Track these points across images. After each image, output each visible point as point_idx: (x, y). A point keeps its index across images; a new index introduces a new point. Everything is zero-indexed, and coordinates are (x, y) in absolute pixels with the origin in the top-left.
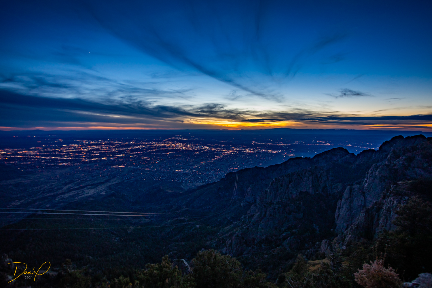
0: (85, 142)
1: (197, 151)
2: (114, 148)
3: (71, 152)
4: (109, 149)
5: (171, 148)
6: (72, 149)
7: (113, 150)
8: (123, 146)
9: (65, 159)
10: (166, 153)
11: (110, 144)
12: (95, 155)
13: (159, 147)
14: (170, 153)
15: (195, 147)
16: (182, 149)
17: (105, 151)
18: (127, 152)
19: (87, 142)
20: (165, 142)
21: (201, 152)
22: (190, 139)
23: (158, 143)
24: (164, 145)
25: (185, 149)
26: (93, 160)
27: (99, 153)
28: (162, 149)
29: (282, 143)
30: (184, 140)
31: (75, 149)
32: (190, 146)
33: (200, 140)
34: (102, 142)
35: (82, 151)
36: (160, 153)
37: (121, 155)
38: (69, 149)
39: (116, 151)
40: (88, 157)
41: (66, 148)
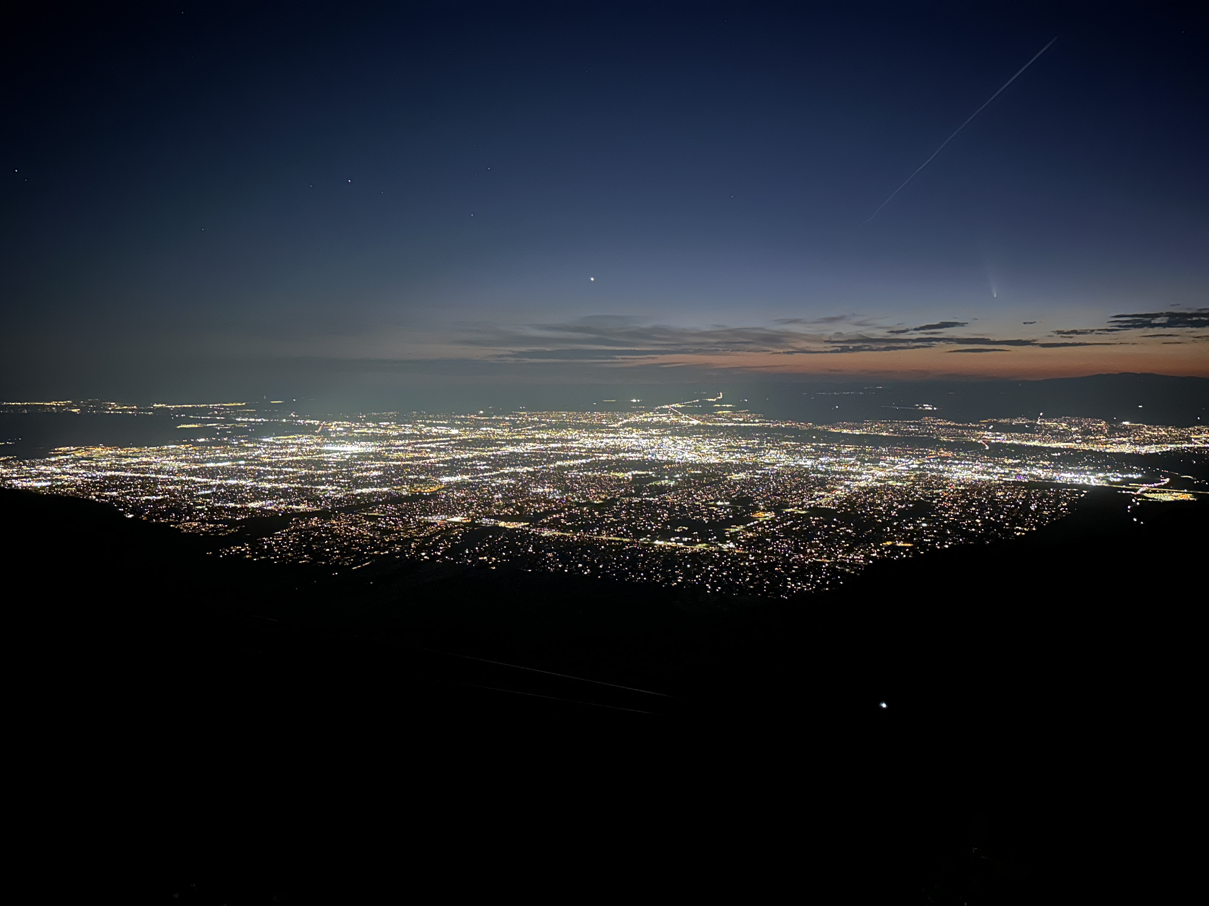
0: (333, 428)
1: (742, 467)
2: (433, 450)
3: (288, 464)
4: (416, 455)
5: (638, 455)
6: (292, 454)
7: (429, 458)
8: (464, 444)
9: (268, 486)
10: (620, 475)
11: (421, 435)
12: (368, 474)
13: (592, 448)
14: (633, 475)
15: (734, 452)
16: (682, 460)
17: (403, 463)
18: (480, 465)
19: (342, 429)
20: (616, 431)
21: (757, 474)
22: (713, 423)
23: (589, 436)
24: (611, 442)
25: (691, 461)
26: (362, 493)
27: (380, 467)
28: (604, 457)
29: (1124, 439)
30: (689, 424)
31: (302, 451)
32: (712, 446)
33: (753, 425)
34: (393, 429)
35: (326, 460)
36: (597, 472)
37: (459, 478)
38: (281, 451)
39: (438, 463)
40: (343, 481)
41: (272, 449)
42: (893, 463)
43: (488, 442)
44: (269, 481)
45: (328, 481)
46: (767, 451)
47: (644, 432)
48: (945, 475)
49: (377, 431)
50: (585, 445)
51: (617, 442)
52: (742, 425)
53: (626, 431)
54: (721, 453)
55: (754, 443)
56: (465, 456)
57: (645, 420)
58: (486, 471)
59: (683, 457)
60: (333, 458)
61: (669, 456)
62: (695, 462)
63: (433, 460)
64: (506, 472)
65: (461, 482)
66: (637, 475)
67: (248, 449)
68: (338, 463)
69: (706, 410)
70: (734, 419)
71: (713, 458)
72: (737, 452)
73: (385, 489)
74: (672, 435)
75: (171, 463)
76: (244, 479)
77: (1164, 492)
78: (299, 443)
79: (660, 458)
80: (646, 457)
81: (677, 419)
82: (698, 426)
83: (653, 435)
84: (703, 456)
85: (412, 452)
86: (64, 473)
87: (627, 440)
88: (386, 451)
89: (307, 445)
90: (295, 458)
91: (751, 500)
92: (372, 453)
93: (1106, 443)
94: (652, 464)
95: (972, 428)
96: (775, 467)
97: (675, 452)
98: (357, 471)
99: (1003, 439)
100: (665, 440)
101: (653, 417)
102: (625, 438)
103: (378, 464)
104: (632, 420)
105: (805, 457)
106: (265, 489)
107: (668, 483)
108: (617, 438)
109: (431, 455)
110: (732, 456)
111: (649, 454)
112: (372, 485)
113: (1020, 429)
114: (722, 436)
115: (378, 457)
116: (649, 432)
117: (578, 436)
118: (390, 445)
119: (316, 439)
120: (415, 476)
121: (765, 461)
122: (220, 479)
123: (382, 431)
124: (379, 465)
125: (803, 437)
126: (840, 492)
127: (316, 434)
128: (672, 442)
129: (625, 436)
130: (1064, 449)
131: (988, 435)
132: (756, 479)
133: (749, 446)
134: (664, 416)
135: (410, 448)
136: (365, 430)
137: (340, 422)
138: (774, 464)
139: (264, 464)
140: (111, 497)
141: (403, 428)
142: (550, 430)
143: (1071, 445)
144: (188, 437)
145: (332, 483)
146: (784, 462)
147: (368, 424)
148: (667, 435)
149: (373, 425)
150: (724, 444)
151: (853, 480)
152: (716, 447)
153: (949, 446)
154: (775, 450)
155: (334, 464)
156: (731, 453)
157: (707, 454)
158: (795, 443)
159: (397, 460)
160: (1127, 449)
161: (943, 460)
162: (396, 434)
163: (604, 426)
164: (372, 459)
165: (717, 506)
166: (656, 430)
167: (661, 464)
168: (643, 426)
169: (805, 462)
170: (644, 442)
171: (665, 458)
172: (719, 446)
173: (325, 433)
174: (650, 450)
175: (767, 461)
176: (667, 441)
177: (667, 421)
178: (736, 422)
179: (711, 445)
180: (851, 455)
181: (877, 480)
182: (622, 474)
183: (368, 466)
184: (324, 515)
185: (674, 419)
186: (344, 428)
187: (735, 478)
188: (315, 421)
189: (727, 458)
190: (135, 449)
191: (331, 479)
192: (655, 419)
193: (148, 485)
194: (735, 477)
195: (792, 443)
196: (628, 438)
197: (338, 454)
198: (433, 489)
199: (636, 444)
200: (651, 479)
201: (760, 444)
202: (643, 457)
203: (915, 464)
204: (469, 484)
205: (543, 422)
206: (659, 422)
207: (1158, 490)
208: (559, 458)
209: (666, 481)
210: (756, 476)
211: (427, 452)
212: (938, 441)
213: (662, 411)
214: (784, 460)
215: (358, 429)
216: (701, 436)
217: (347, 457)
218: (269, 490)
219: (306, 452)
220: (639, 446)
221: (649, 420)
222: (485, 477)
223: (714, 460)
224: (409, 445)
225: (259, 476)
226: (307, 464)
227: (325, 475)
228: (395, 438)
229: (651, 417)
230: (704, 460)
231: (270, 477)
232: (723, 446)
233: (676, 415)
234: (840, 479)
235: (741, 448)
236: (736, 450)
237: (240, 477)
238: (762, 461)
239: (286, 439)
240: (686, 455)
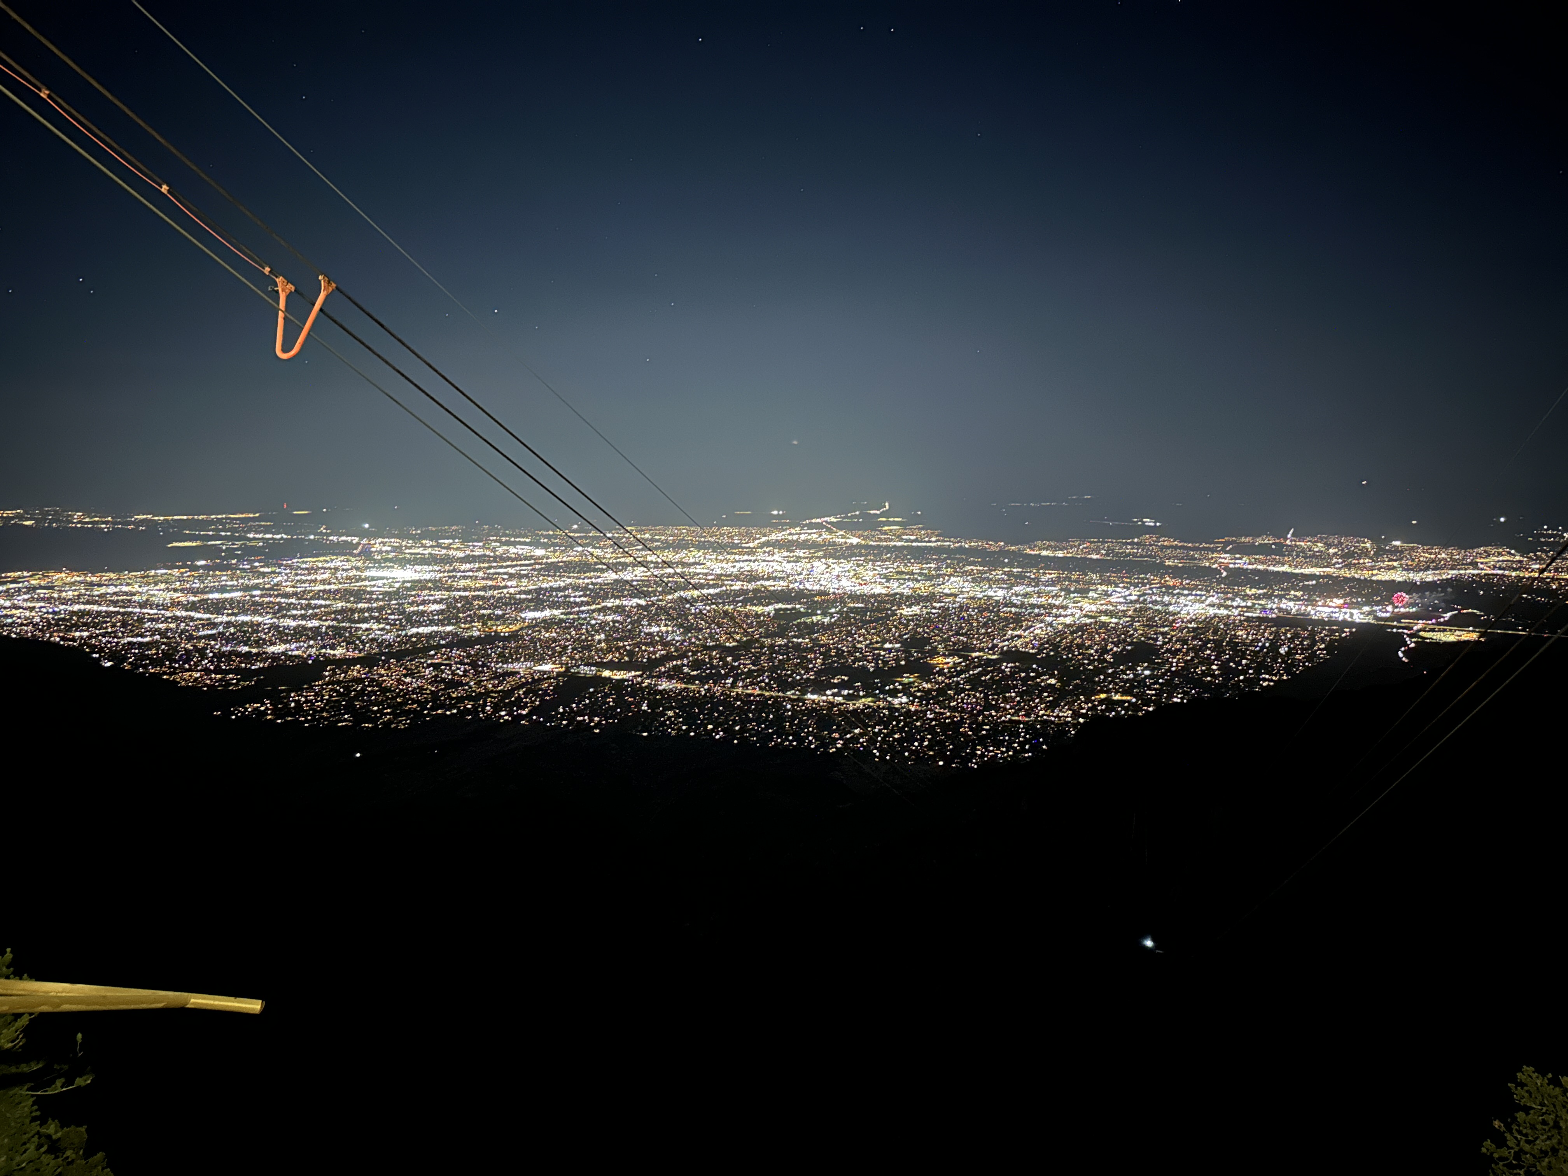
0: (377, 547)
1: (915, 599)
2: (511, 576)
3: (317, 595)
4: (490, 583)
5: (781, 583)
6: (323, 582)
7: (506, 587)
8: (553, 569)
9: (293, 624)
10: (759, 609)
11: (495, 557)
12: (426, 609)
13: (722, 575)
14: (775, 610)
15: (905, 579)
16: (838, 589)
17: (473, 593)
18: (575, 597)
19: (389, 549)
20: (752, 551)
21: (935, 608)
22: (876, 541)
23: (717, 559)
24: (746, 567)
25: (851, 590)
26: (418, 633)
27: (442, 600)
28: (737, 586)
29: (1395, 564)
30: (846, 543)
31: (337, 578)
32: (876, 572)
33: (928, 544)
34: (458, 549)
35: (368, 589)
36: (729, 605)
37: (547, 613)
38: (309, 578)
39: (520, 593)
40: (393, 617)
41: (296, 575)
42: (1106, 594)
43: (584, 567)
44: (294, 617)
45: (373, 618)
46: (947, 578)
47: (788, 554)
48: (1171, 608)
49: (436, 551)
50: (713, 570)
51: (754, 566)
52: (914, 544)
53: (765, 552)
54: (888, 581)
55: (931, 568)
56: (555, 585)
57: (790, 538)
58: (582, 604)
59: (840, 586)
60: (378, 587)
61: (821, 585)
62: (855, 592)
63: (512, 590)
64: (610, 605)
65: (550, 619)
66: (781, 609)
67: (264, 575)
68: (385, 593)
69: (870, 524)
70: (904, 537)
71: (879, 587)
72: (909, 579)
73: (449, 628)
74: (825, 557)
75: (160, 594)
76: (261, 615)
77: (1445, 630)
78: (333, 567)
79: (810, 588)
80: (791, 586)
81: (831, 537)
82: (858, 546)
83: (800, 557)
84: (865, 584)
85: (483, 579)
86: (17, 607)
87: (767, 563)
88: (450, 577)
89: (343, 570)
90: (327, 587)
91: (927, 641)
92: (430, 581)
93: (1372, 568)
94: (800, 595)
95: (1204, 549)
96: (957, 600)
97: (829, 580)
98: (412, 604)
99: (1243, 563)
100: (816, 564)
101: (800, 534)
102: (764, 561)
103: (438, 595)
104: (773, 537)
105: (995, 586)
106: (288, 627)
107: (820, 620)
108: (754, 561)
109: (509, 584)
110: (903, 584)
111: (796, 582)
112: (432, 623)
113: (1264, 550)
114: (889, 558)
115: (437, 585)
116: (795, 554)
117: (702, 558)
118: (454, 570)
119: (355, 562)
120: (489, 611)
121: (944, 591)
122: (228, 615)
123: (443, 552)
124: (440, 596)
125: (992, 560)
126: (1039, 630)
127: (355, 556)
128: (825, 566)
129: (764, 558)
130: (1320, 577)
131: (1226, 558)
132: (934, 614)
133: (924, 571)
134: (814, 533)
135: (480, 574)
136: (421, 550)
137: (386, 540)
138: (956, 596)
139: (286, 595)
140: (81, 638)
141: (471, 548)
142: (667, 551)
143: (1329, 570)
144: (184, 558)
145: (378, 620)
146: (968, 592)
147: (424, 542)
148: (819, 558)
149: (431, 543)
150: (891, 570)
151: (1057, 616)
152: (881, 573)
153: (1176, 572)
154: (958, 576)
155: (380, 594)
156: (902, 581)
157: (871, 583)
158: (981, 568)
159: (465, 590)
160: (1398, 576)
161: (1168, 590)
162: (461, 555)
163: (736, 546)
164: (430, 589)
165: (885, 650)
166: (805, 551)
167: (810, 595)
168: (788, 546)
169: (995, 592)
170: (788, 567)
171: (817, 587)
172: (885, 571)
173: (367, 554)
174: (796, 576)
175: (947, 591)
176: (819, 566)
177: (818, 540)
178: (907, 541)
179: (876, 570)
180: (1053, 583)
181: (1085, 616)
182: (761, 607)
183: (426, 598)
184: (369, 661)
185: (826, 536)
186: (392, 547)
187: (907, 614)
188: (353, 538)
189: (895, 587)
190: (112, 575)
191: (377, 614)
192: (803, 537)
193: (131, 624)
194: (906, 611)
195: (978, 568)
196: (768, 561)
197: (385, 581)
198: (514, 628)
199: (780, 569)
200: (799, 614)
201: (938, 568)
202: (788, 586)
203: (1134, 594)
204: (561, 621)
205: (657, 541)
206: (807, 541)
207: (1437, 627)
208: (678, 587)
209: (819, 617)
210: (933, 611)
211: (504, 580)
212: (1162, 565)
213: (811, 526)
214: (968, 590)
215: (410, 548)
216: (862, 558)
217: (397, 585)
218: (294, 629)
219: (342, 578)
220: (783, 571)
221: (795, 537)
222: (583, 612)
223: (879, 590)
224: (479, 569)
225: (280, 611)
226: (345, 595)
227: (369, 610)
228: (463, 560)
229: (796, 534)
230: (866, 590)
231: (295, 612)
232: (890, 572)
233: (830, 531)
234: (1039, 615)
235: (913, 574)
236: (907, 577)
237: (255, 612)
238: (941, 591)
239: (315, 562)
240: (844, 583)
